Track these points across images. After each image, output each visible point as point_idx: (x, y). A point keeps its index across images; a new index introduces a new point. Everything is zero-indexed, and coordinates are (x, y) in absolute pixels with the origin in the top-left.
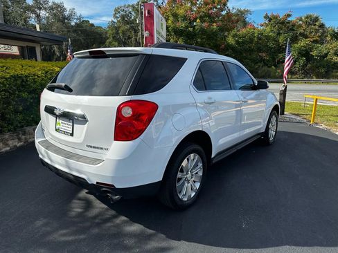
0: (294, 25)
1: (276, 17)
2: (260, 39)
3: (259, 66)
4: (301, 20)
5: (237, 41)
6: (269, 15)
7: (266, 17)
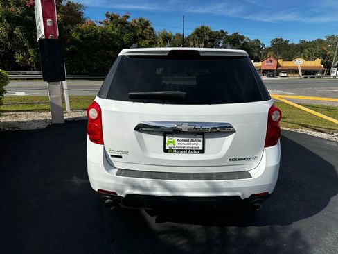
0: (133, 27)
1: (117, 17)
2: (104, 36)
3: (109, 64)
4: (135, 22)
5: (81, 37)
6: (110, 13)
7: (107, 15)
